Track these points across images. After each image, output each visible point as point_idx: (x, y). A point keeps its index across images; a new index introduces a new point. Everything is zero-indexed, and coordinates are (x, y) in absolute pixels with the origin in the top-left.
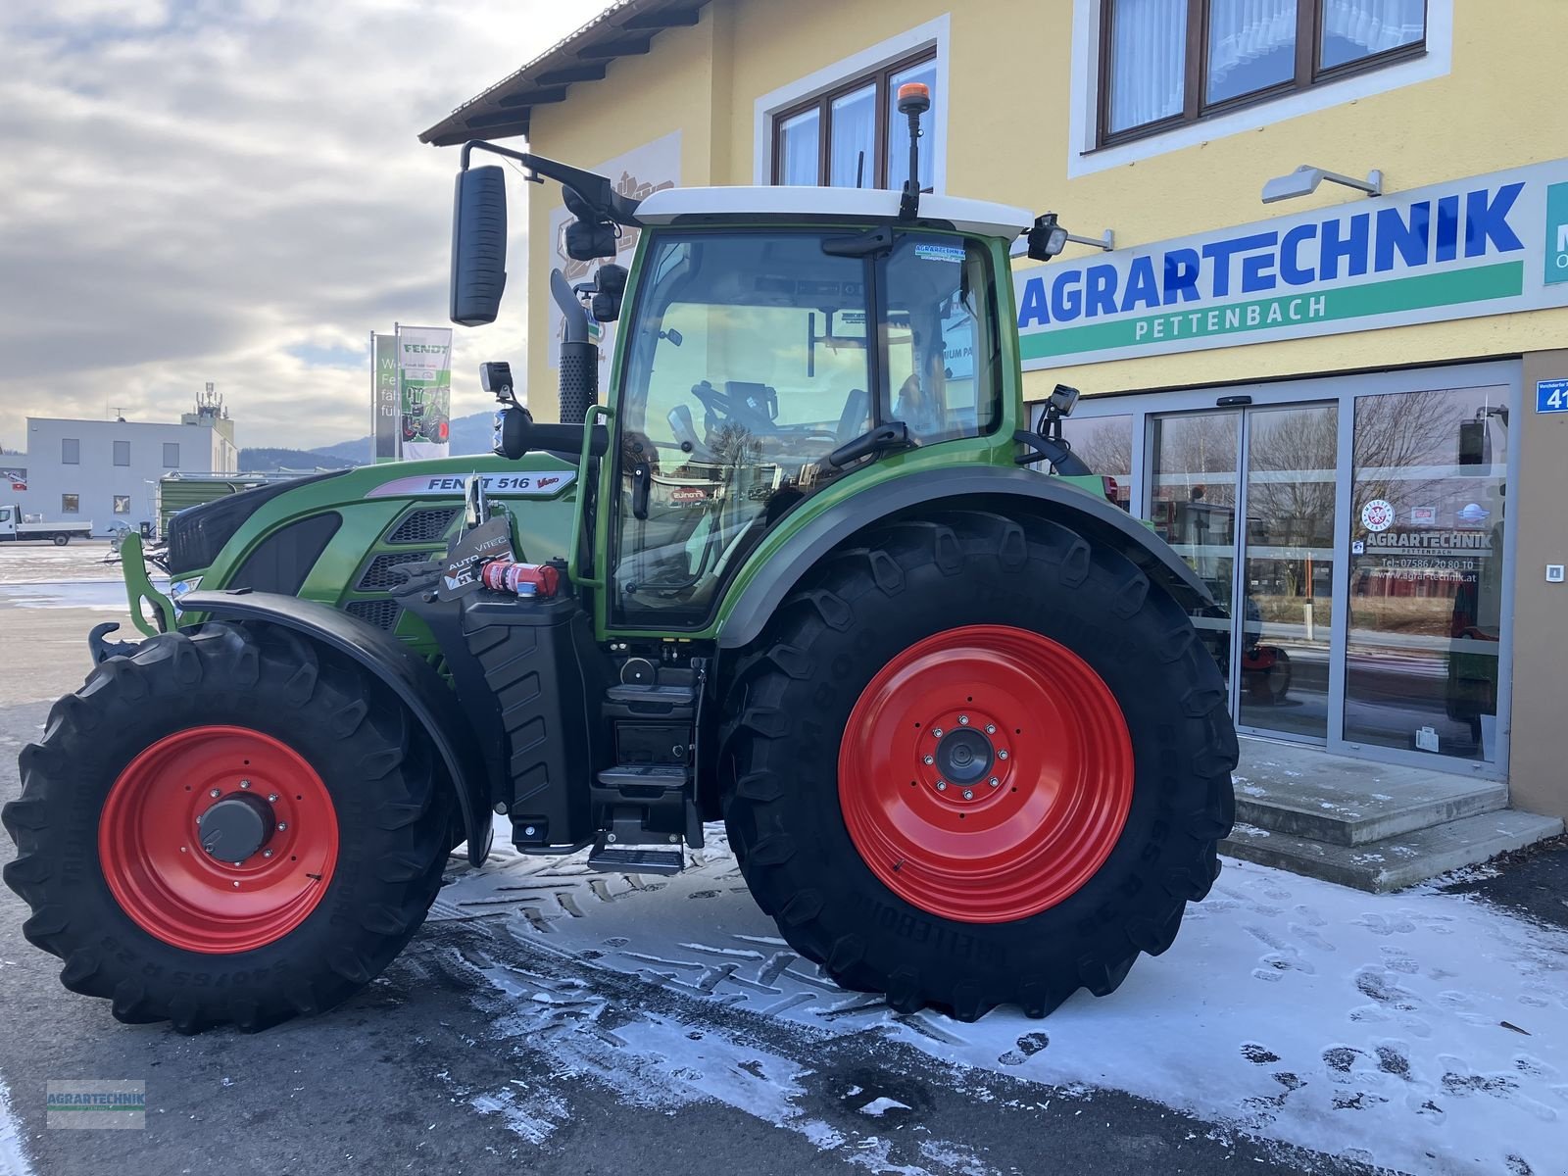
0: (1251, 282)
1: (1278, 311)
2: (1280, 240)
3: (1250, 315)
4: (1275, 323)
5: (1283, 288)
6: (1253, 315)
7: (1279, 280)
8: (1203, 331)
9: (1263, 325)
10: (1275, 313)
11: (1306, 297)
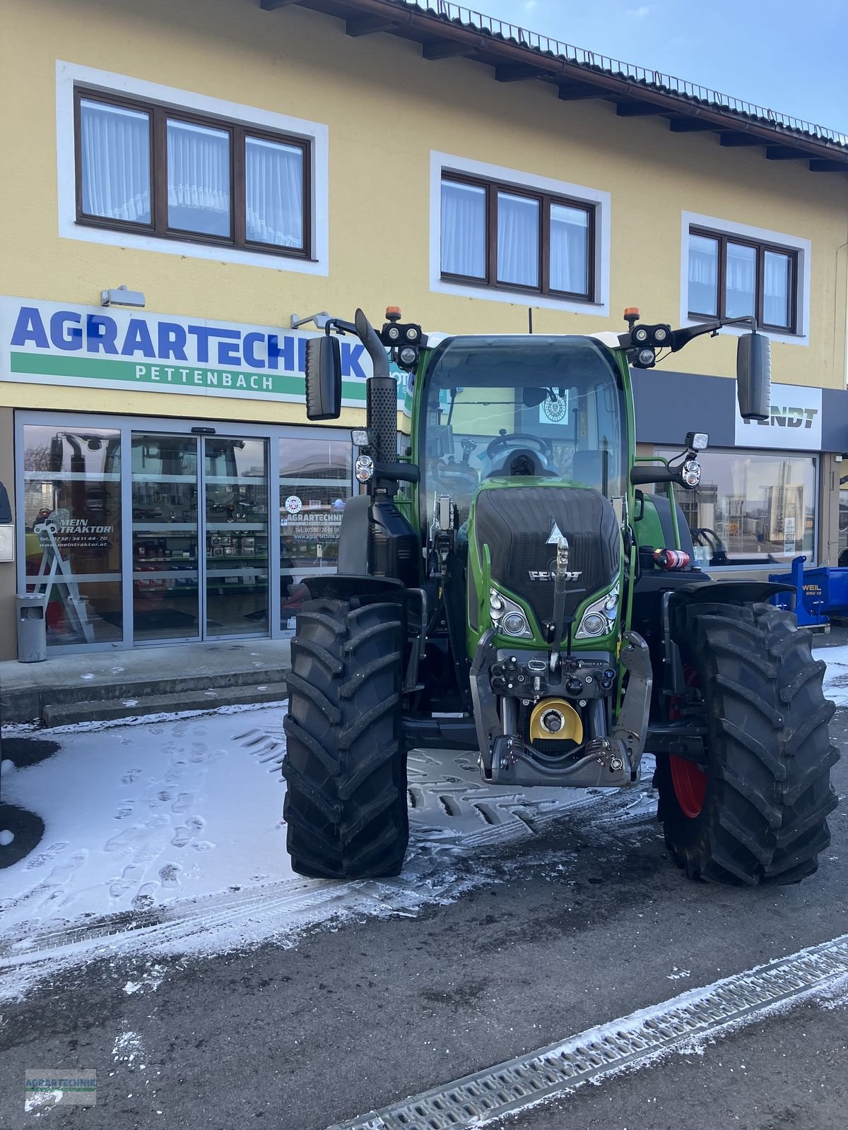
0: (224, 358)
1: (243, 380)
2: (243, 337)
3: (224, 379)
4: (241, 387)
5: (245, 367)
6: (227, 380)
7: (243, 361)
8: (190, 381)
9: (233, 386)
10: (241, 381)
11: (261, 376)
